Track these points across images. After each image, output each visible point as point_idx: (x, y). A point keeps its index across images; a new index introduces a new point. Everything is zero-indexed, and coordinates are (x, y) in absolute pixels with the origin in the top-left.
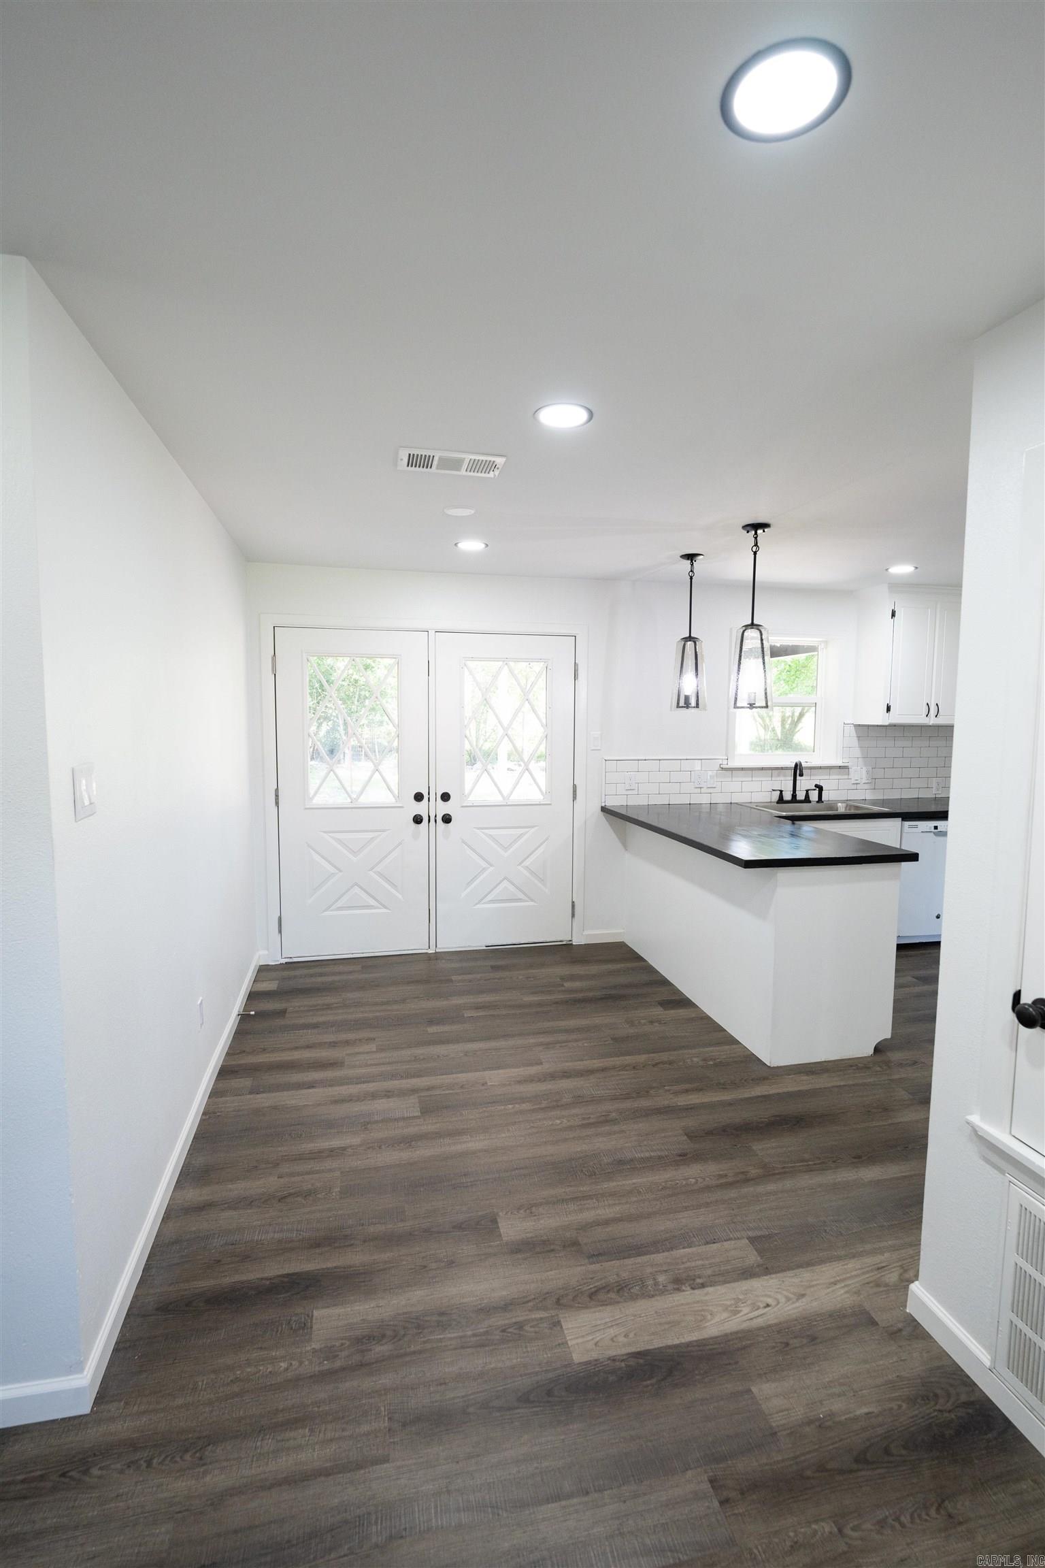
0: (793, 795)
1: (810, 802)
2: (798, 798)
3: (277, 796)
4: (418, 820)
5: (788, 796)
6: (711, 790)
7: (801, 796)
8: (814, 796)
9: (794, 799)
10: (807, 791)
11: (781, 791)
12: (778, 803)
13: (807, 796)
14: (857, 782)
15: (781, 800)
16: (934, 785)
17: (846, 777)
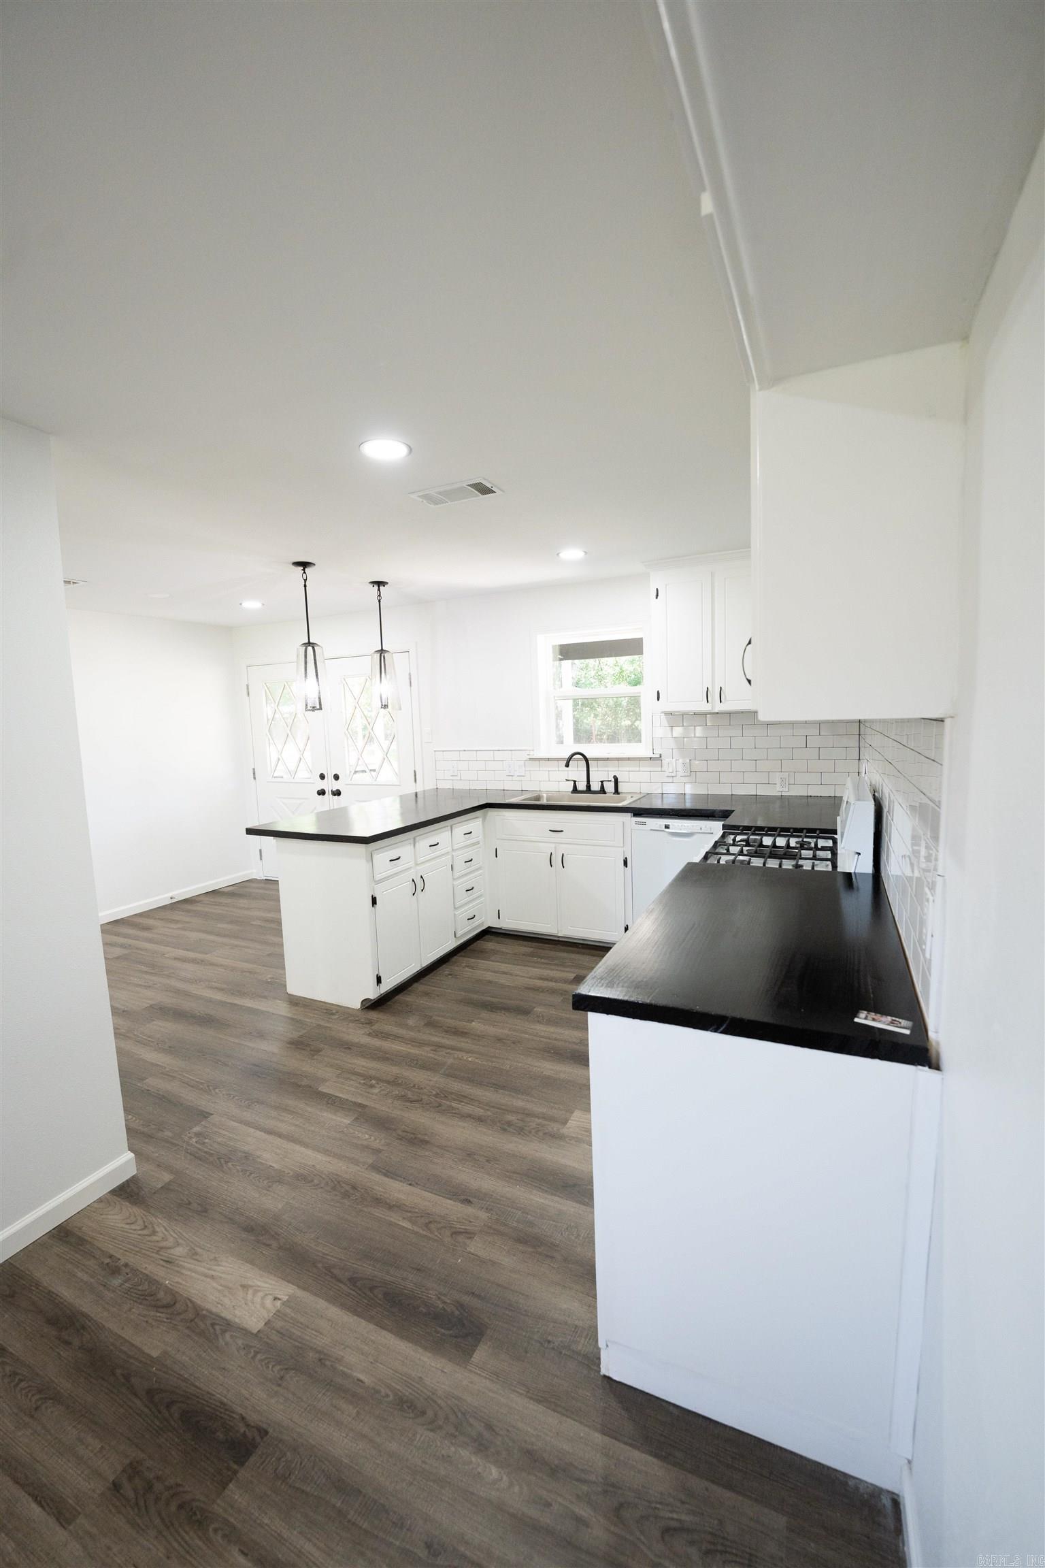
0: (587, 786)
1: (605, 793)
2: (593, 788)
3: (254, 774)
4: (322, 793)
5: (582, 786)
6: (522, 778)
7: (595, 786)
8: (610, 787)
9: (589, 789)
10: (602, 782)
11: (575, 782)
12: (572, 792)
13: (602, 787)
14: (673, 775)
15: (575, 790)
16: (778, 781)
17: (660, 769)
